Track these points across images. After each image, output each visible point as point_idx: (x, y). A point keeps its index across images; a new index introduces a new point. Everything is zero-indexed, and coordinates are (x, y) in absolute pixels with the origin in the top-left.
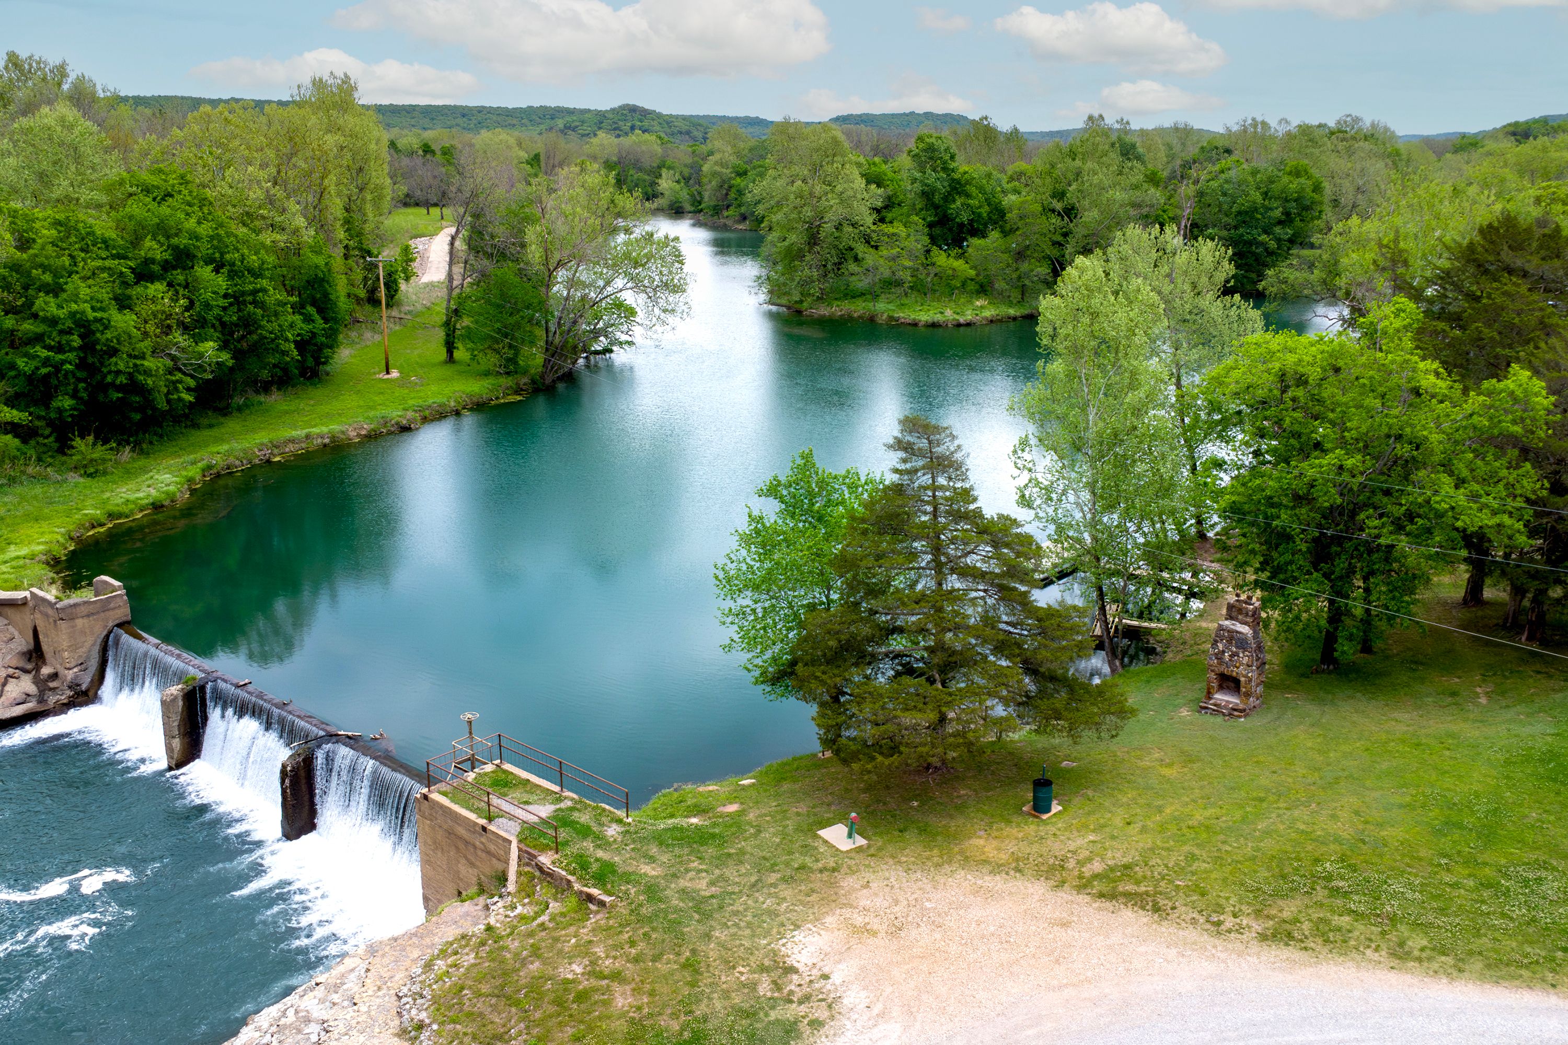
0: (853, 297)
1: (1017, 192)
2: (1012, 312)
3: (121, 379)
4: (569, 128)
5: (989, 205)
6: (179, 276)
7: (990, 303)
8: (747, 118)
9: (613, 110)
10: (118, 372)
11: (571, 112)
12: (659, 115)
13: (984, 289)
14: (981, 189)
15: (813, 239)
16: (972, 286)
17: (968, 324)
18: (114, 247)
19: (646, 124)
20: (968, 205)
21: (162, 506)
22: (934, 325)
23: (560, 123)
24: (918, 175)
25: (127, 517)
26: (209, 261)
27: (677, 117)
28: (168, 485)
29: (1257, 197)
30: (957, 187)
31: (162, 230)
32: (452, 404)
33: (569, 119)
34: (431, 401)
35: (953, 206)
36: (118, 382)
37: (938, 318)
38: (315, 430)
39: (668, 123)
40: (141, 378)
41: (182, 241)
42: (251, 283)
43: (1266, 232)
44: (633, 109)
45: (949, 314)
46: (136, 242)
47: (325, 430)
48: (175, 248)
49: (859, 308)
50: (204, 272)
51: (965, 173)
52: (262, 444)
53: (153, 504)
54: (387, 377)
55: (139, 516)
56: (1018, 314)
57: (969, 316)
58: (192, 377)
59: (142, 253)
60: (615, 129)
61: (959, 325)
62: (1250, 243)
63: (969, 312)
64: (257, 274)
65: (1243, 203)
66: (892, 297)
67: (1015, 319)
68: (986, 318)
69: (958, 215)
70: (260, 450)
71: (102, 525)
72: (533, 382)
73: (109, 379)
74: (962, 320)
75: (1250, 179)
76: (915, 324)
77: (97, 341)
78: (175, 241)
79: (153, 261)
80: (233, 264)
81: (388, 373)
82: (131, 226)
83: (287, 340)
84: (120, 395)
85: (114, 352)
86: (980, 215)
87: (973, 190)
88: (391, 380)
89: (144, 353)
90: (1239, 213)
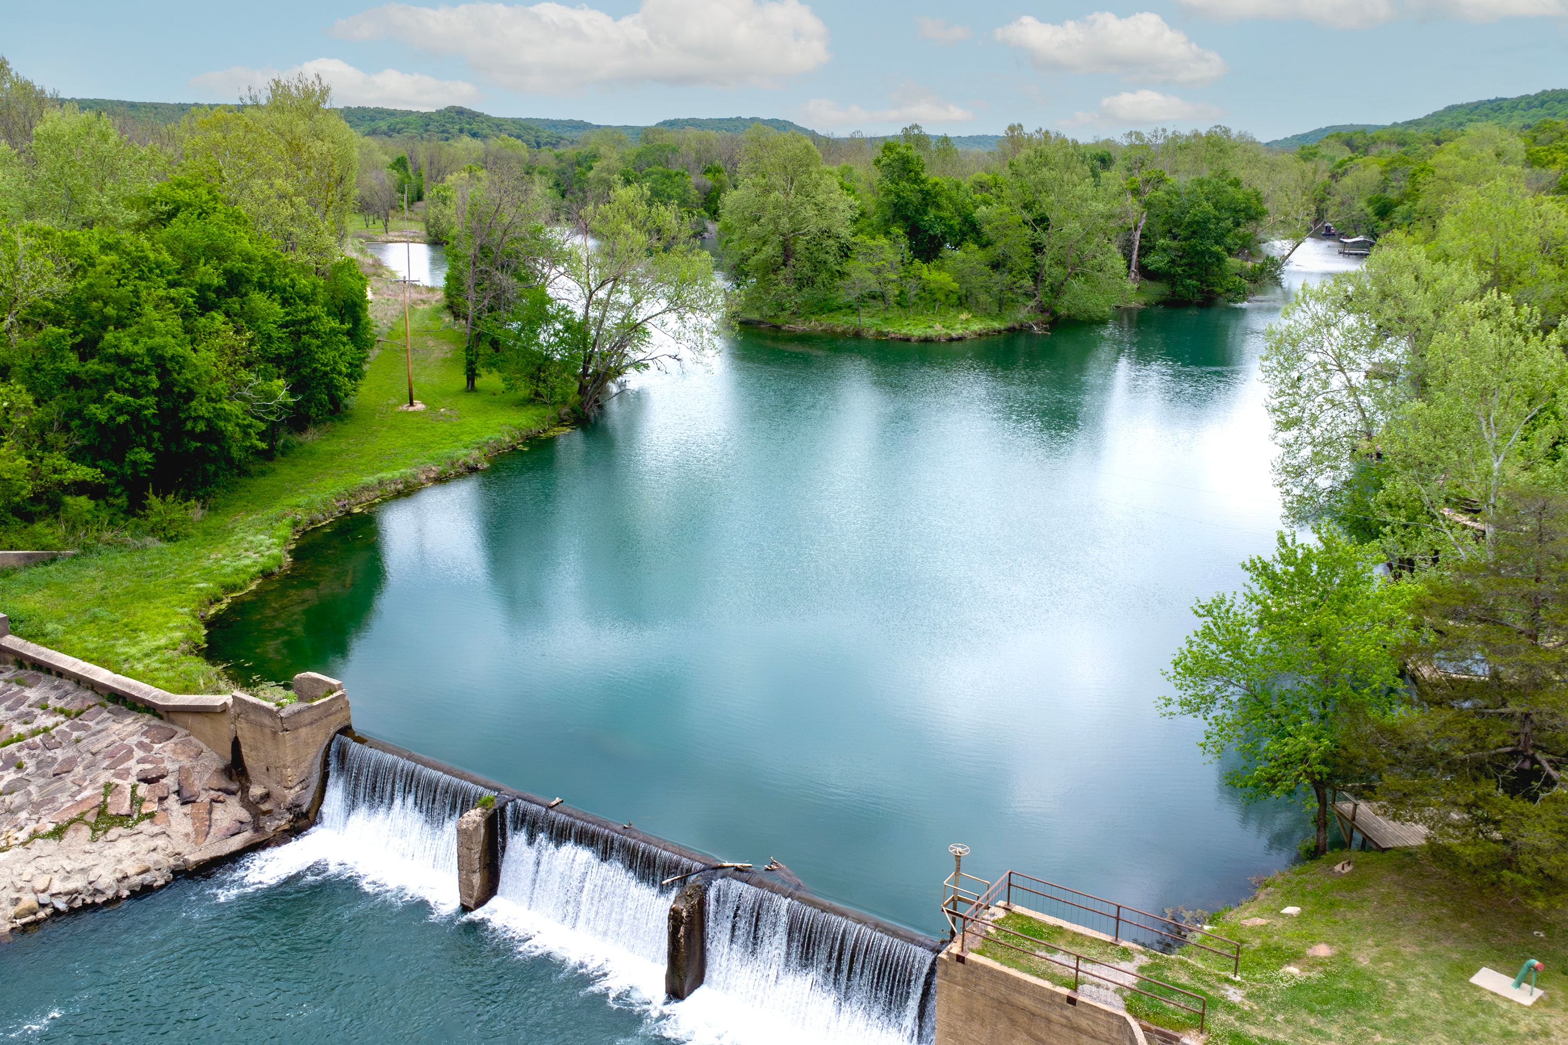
0: (831, 311)
1: (987, 203)
2: (996, 325)
3: (201, 426)
4: (393, 130)
5: (959, 215)
6: (234, 304)
7: (974, 316)
8: (571, 121)
9: (438, 112)
10: (196, 419)
11: (392, 113)
12: (488, 118)
13: (963, 301)
14: (950, 199)
15: (787, 252)
16: (954, 299)
17: (960, 339)
18: (169, 273)
19: (475, 127)
20: (942, 219)
21: (273, 574)
22: (927, 340)
23: (383, 125)
24: (892, 187)
25: (241, 589)
26: (261, 287)
27: (506, 120)
28: (269, 548)
29: (1208, 207)
30: (929, 198)
31: (216, 252)
32: (507, 439)
33: (392, 120)
34: (487, 437)
35: (926, 218)
36: (198, 430)
37: (930, 332)
38: (386, 475)
39: (498, 126)
40: (222, 424)
41: (235, 264)
42: (303, 310)
43: (1217, 243)
44: (460, 112)
45: (937, 329)
46: (187, 265)
47: (397, 474)
48: (226, 272)
49: (841, 322)
50: (258, 300)
51: (937, 184)
52: (339, 494)
53: (262, 572)
54: (411, 409)
55: (253, 587)
56: (1002, 327)
57: (957, 331)
58: (261, 419)
59: (197, 279)
60: (443, 132)
61: (951, 340)
62: (1202, 254)
63: (958, 326)
64: (307, 300)
65: (1194, 213)
66: (873, 311)
67: (999, 332)
68: (975, 332)
69: (931, 227)
70: (338, 501)
71: (219, 600)
72: (574, 411)
73: (189, 425)
74: (954, 335)
75: (1199, 189)
76: (908, 340)
77: (174, 383)
78: (228, 265)
79: (209, 287)
80: (285, 290)
81: (412, 404)
82: (180, 247)
83: (340, 373)
84: (199, 444)
85: (191, 395)
86: (951, 227)
87: (943, 201)
88: (415, 413)
89: (220, 395)
90: (1190, 224)
